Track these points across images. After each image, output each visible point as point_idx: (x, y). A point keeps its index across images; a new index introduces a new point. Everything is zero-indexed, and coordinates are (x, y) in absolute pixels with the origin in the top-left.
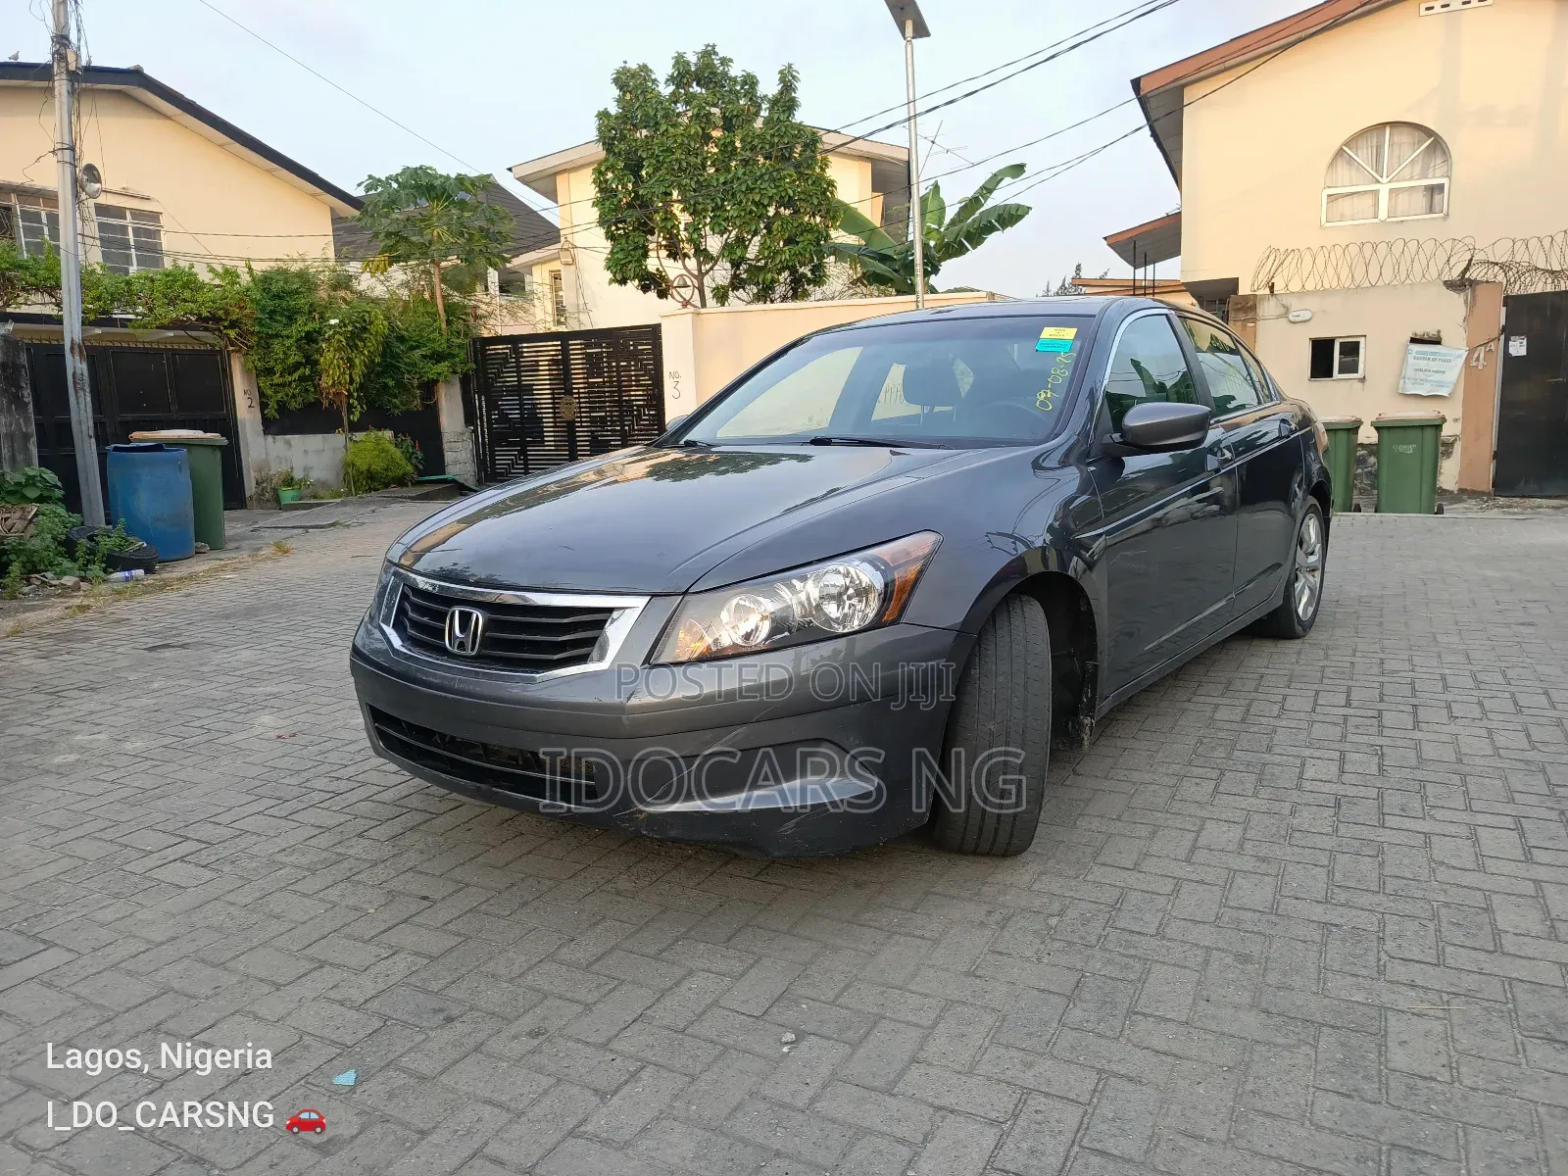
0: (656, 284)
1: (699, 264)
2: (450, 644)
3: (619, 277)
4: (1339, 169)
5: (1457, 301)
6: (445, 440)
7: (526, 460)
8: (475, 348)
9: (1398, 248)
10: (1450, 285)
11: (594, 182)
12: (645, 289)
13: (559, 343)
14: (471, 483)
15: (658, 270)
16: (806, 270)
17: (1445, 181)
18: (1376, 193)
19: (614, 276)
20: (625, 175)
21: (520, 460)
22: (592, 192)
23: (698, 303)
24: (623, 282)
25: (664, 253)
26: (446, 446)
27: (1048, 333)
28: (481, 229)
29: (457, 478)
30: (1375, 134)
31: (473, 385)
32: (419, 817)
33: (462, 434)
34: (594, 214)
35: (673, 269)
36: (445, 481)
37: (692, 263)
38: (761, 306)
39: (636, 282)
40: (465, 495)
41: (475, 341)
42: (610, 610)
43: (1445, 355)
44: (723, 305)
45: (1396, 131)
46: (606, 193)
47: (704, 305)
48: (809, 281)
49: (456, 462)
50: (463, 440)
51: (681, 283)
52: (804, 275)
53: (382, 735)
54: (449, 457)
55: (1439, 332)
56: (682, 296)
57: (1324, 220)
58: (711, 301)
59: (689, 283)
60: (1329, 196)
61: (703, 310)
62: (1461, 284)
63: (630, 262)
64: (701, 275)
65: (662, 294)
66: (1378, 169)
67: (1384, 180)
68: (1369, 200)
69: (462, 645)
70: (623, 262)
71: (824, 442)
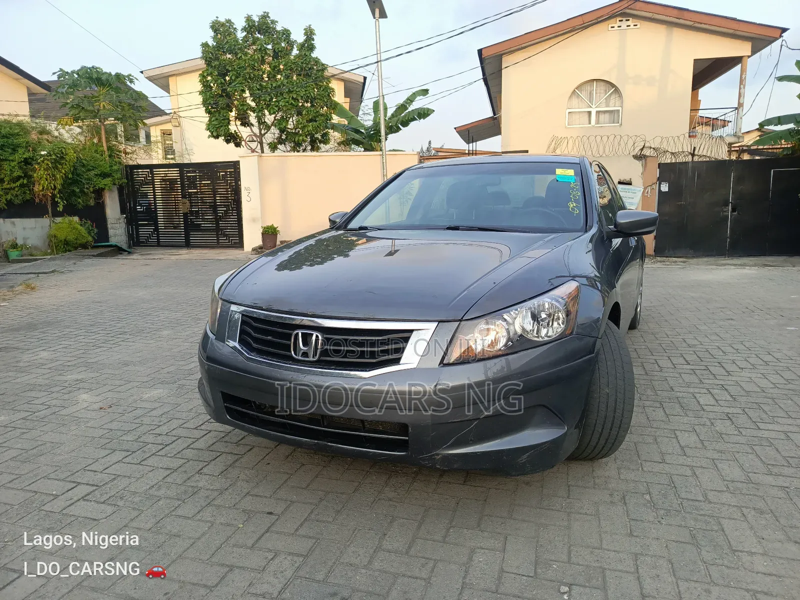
0: (234, 139)
1: (260, 130)
2: (295, 354)
3: (215, 134)
4: (573, 99)
5: (638, 165)
6: (109, 223)
7: (158, 234)
8: (127, 171)
9: (612, 138)
10: (636, 157)
11: (200, 81)
12: (228, 141)
13: (178, 169)
14: (125, 247)
15: (235, 131)
16: (318, 136)
17: (620, 108)
18: (590, 113)
19: (212, 134)
20: (219, 79)
21: (155, 234)
22: (199, 87)
23: (260, 151)
24: (217, 137)
25: (239, 123)
26: (109, 226)
27: (559, 171)
28: (130, 105)
29: (117, 244)
30: (589, 84)
31: (125, 191)
32: (231, 458)
33: (119, 219)
34: (199, 99)
35: (244, 132)
36: (111, 246)
37: (256, 130)
38: (292, 154)
39: (223, 138)
40: (121, 254)
41: (126, 166)
42: (411, 331)
43: (634, 190)
44: (274, 152)
45: (598, 83)
46: (206, 86)
47: (263, 152)
48: (320, 142)
49: (115, 235)
50: (120, 223)
51: (251, 139)
52: (317, 138)
53: (229, 411)
54: (111, 232)
55: (631, 179)
56: (250, 146)
57: (567, 124)
58: (266, 148)
59: (255, 139)
60: (569, 113)
61: (263, 155)
62: (639, 157)
63: (222, 126)
64: (262, 135)
65: (238, 145)
66: (591, 100)
67: (594, 106)
68: (586, 116)
69: (305, 354)
70: (218, 126)
71: (456, 228)
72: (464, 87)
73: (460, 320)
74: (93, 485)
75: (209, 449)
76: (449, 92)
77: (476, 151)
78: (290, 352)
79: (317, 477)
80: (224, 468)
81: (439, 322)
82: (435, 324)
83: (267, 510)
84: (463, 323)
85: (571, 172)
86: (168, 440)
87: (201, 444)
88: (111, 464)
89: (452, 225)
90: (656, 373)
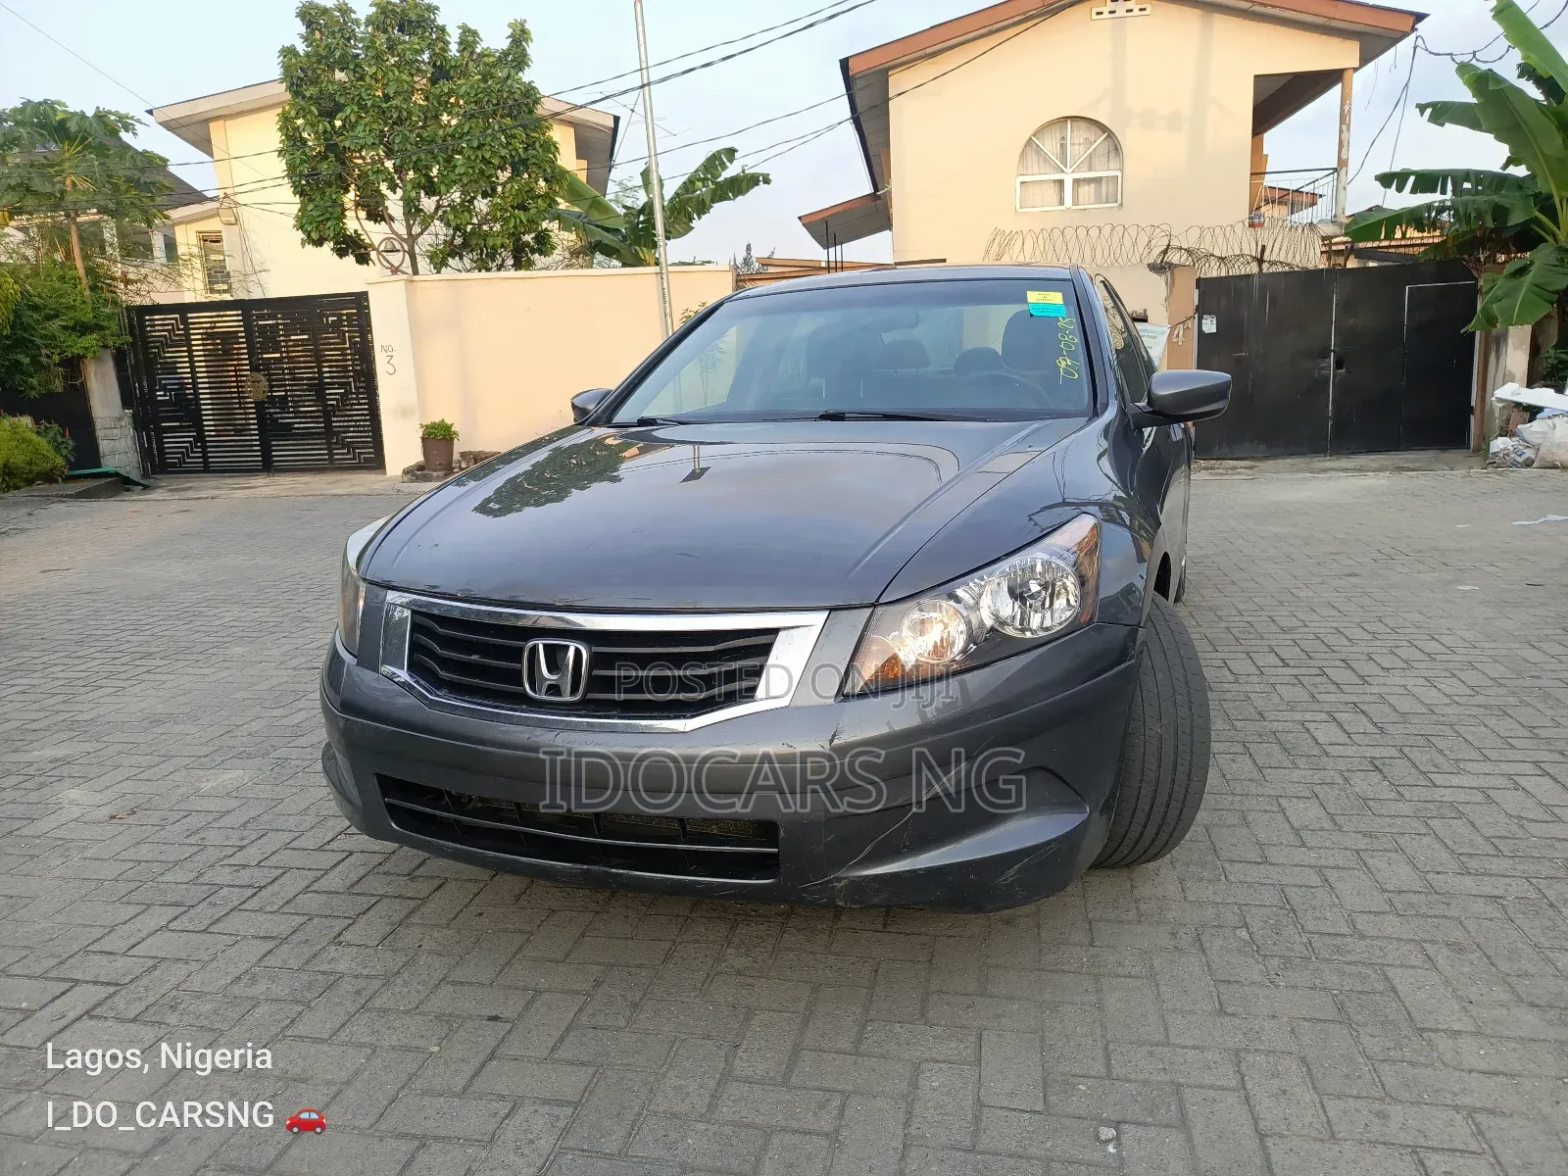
0: (353, 247)
1: (409, 228)
2: (533, 688)
3: (315, 236)
4: (1029, 157)
5: (1159, 282)
6: (98, 424)
7: (204, 447)
8: (130, 319)
9: (1106, 231)
10: (1153, 268)
11: (280, 129)
12: (341, 253)
13: (240, 312)
14: (135, 475)
15: (356, 231)
16: (528, 238)
17: (1119, 173)
18: (1061, 182)
19: (309, 236)
20: (319, 122)
21: (197, 447)
22: (275, 139)
23: (410, 270)
24: (319, 243)
25: (362, 214)
26: (100, 434)
27: (1033, 297)
28: (129, 180)
29: (118, 470)
30: (1058, 125)
31: (130, 360)
33: (120, 419)
34: (280, 166)
35: (375, 233)
36: (106, 475)
37: (400, 228)
38: (476, 274)
39: (332, 244)
40: (128, 490)
41: (129, 309)
42: (775, 631)
43: (1152, 331)
44: (439, 272)
45: (1075, 124)
46: (293, 141)
47: (416, 272)
48: (533, 251)
49: (113, 453)
50: (121, 427)
51: (389, 247)
52: (527, 244)
53: (395, 812)
54: (104, 446)
55: (1145, 310)
56: (388, 262)
57: (1018, 206)
58: (423, 264)
59: (398, 247)
60: (1022, 183)
61: (416, 278)
62: (1160, 268)
63: (328, 219)
64: (412, 239)
65: (363, 259)
66: (1064, 162)
67: (1068, 170)
68: (1052, 192)
69: (554, 689)
70: (320, 219)
71: (837, 417)
72: (818, 134)
73: (874, 605)
74: (108, 984)
75: (351, 890)
76: (791, 145)
77: (842, 262)
78: (522, 685)
79: (583, 935)
80: (389, 929)
81: (832, 609)
82: (824, 615)
83: (487, 1012)
84: (879, 610)
85: (1056, 298)
86: (260, 876)
87: (334, 881)
88: (143, 934)
89: (832, 408)
90: (1227, 686)
